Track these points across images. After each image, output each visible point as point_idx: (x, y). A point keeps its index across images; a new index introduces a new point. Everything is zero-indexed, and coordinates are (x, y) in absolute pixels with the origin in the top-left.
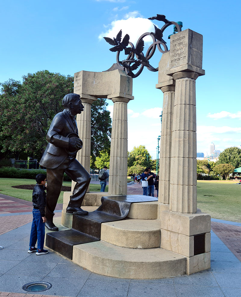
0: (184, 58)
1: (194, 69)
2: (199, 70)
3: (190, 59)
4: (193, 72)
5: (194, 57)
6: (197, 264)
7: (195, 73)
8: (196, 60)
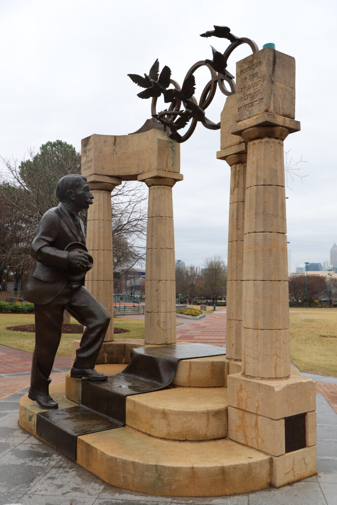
0: (261, 101)
1: (280, 120)
2: (288, 123)
3: (272, 103)
4: (278, 126)
5: (279, 99)
6: (291, 469)
7: (281, 127)
8: (282, 104)
